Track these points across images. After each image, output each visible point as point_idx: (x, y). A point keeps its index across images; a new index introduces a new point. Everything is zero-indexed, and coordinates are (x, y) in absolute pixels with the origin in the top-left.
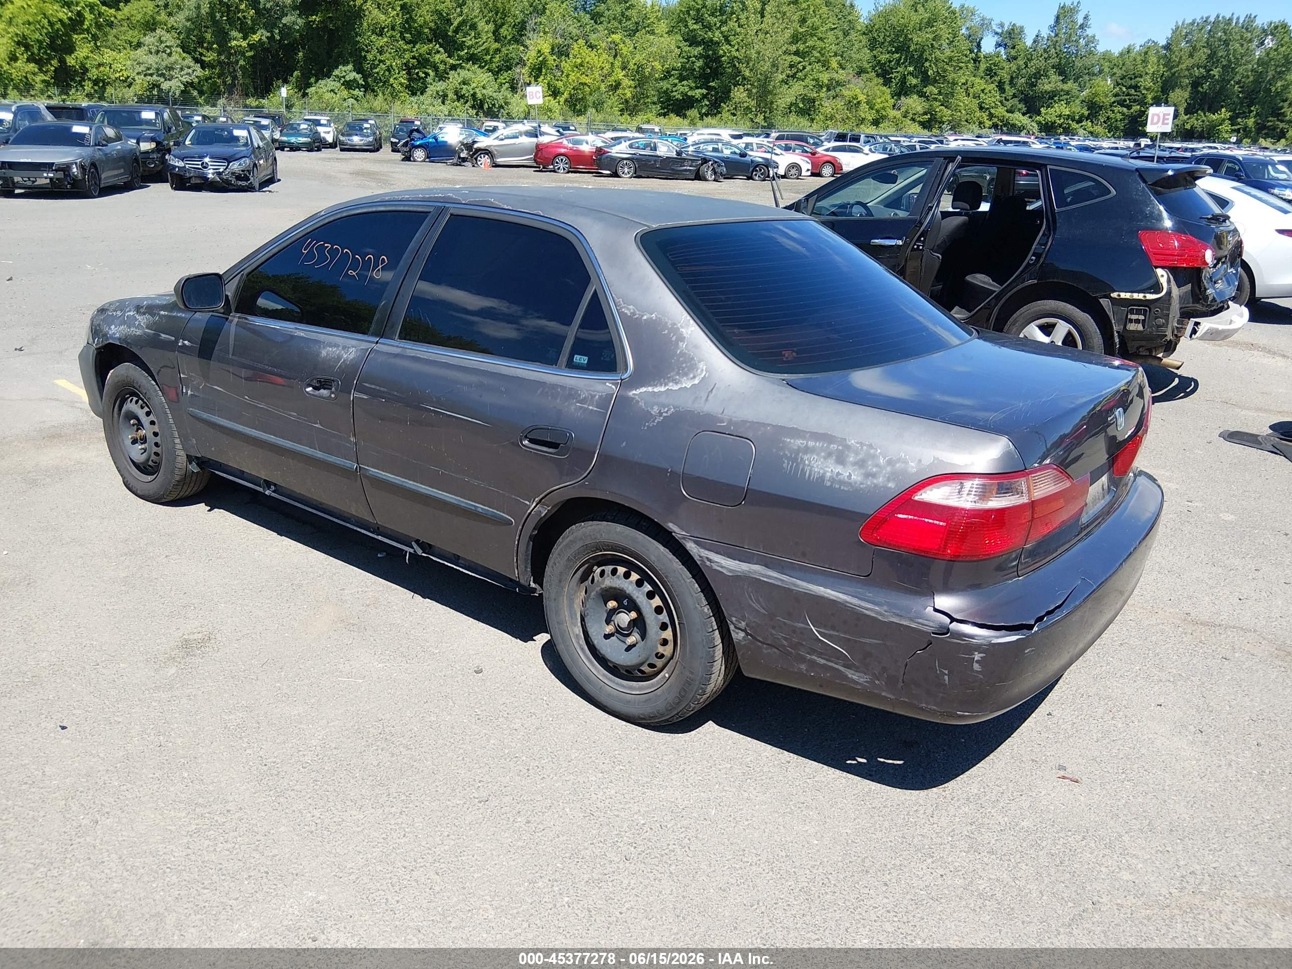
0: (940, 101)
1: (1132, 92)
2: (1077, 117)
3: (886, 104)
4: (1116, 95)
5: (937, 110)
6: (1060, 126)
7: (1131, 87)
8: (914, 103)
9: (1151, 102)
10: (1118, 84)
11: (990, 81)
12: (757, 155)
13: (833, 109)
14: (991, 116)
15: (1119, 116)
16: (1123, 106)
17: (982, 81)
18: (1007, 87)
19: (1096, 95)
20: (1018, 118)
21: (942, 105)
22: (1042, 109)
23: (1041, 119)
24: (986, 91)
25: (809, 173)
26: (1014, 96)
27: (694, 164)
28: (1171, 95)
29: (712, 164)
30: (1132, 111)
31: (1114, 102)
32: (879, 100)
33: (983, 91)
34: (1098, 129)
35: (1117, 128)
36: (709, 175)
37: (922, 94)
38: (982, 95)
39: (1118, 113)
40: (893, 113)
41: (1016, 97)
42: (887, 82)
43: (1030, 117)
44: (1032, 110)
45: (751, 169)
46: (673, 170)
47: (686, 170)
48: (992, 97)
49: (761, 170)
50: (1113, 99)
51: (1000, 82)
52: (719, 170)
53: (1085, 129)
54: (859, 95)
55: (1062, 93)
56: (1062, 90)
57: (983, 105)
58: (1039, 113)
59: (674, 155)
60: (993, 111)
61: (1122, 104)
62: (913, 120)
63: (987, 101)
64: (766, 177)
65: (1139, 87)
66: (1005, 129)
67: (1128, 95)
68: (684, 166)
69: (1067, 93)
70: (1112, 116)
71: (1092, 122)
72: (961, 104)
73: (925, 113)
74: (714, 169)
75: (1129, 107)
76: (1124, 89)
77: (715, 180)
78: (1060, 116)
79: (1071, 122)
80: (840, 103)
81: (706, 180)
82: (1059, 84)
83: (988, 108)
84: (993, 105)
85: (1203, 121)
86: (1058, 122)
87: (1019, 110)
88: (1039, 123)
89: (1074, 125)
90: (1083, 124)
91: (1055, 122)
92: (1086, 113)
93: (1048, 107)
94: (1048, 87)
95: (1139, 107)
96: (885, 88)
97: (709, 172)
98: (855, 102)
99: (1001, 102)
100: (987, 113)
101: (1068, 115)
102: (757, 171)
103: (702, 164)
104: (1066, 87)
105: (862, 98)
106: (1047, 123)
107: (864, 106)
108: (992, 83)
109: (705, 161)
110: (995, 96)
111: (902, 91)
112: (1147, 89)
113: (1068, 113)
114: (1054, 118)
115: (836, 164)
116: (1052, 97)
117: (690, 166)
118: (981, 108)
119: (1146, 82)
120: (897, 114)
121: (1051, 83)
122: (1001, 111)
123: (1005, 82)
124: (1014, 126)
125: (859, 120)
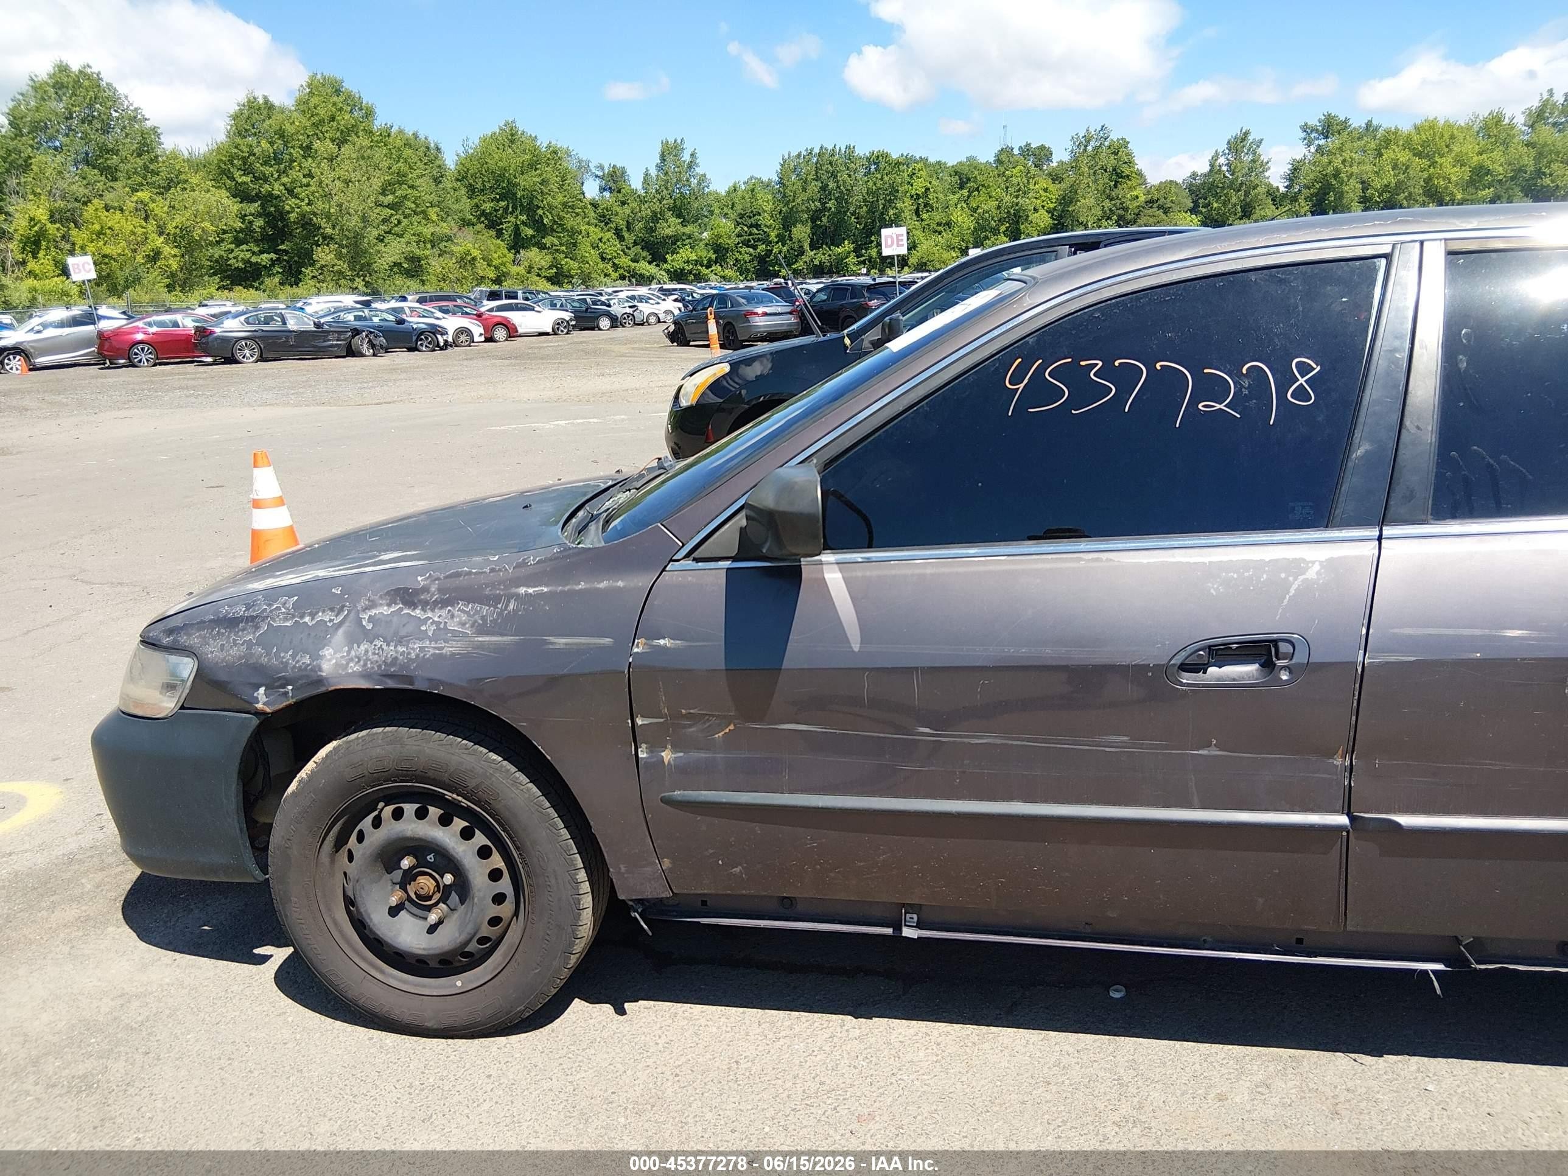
0: (563, 252)
1: (755, 231)
2: (705, 262)
3: (505, 260)
4: (739, 236)
5: (563, 263)
6: (690, 272)
7: (751, 226)
8: (533, 255)
9: (776, 240)
10: (738, 224)
11: (605, 229)
12: (416, 322)
13: (443, 268)
14: (616, 267)
15: (747, 258)
16: (748, 246)
17: (597, 230)
18: (626, 235)
19: (719, 236)
20: (646, 268)
21: (566, 257)
22: (667, 256)
23: (669, 267)
24: (603, 240)
25: (483, 339)
26: (635, 243)
27: (342, 337)
28: (794, 230)
29: (367, 336)
30: (758, 250)
31: (738, 243)
32: (495, 256)
33: (600, 240)
34: (729, 272)
35: (748, 270)
36: (365, 349)
37: (542, 247)
38: (600, 244)
39: (746, 254)
40: (514, 269)
41: (637, 244)
42: (499, 234)
43: (657, 265)
44: (657, 258)
45: (414, 338)
46: (314, 346)
47: (332, 346)
48: (612, 247)
49: (427, 338)
50: (737, 240)
51: (616, 229)
52: (376, 342)
53: (716, 274)
54: (472, 251)
55: (684, 238)
56: (684, 234)
57: (604, 255)
58: (665, 261)
59: (312, 328)
60: (616, 261)
61: (746, 244)
62: (539, 275)
63: (608, 251)
64: (437, 347)
65: (760, 226)
66: (634, 280)
67: (751, 234)
68: (329, 340)
69: (690, 237)
70: (740, 257)
71: (722, 266)
72: (587, 255)
73: (550, 267)
74: (370, 342)
75: (755, 247)
76: (746, 229)
77: (374, 355)
78: (688, 262)
79: (700, 268)
80: (452, 262)
81: (362, 355)
82: (679, 227)
83: (610, 259)
84: (615, 254)
85: (830, 255)
86: (686, 267)
87: (644, 258)
88: (668, 271)
89: (704, 271)
90: (713, 268)
91: (684, 269)
92: (714, 257)
93: (673, 253)
94: (669, 232)
95: (764, 246)
96: (499, 241)
97: (365, 346)
98: (469, 258)
99: (623, 251)
100: (611, 264)
101: (696, 261)
102: (422, 339)
103: (353, 337)
104: (687, 230)
105: (476, 253)
106: (676, 271)
107: (481, 265)
108: (609, 230)
109: (356, 332)
110: (615, 246)
111: (518, 244)
112: (768, 227)
113: (695, 258)
114: (682, 265)
115: (509, 325)
116: (674, 243)
117: (337, 340)
118: (603, 259)
119: (766, 220)
120: (521, 270)
121: (670, 227)
122: (624, 261)
123: (621, 229)
124: (642, 276)
125: (477, 279)
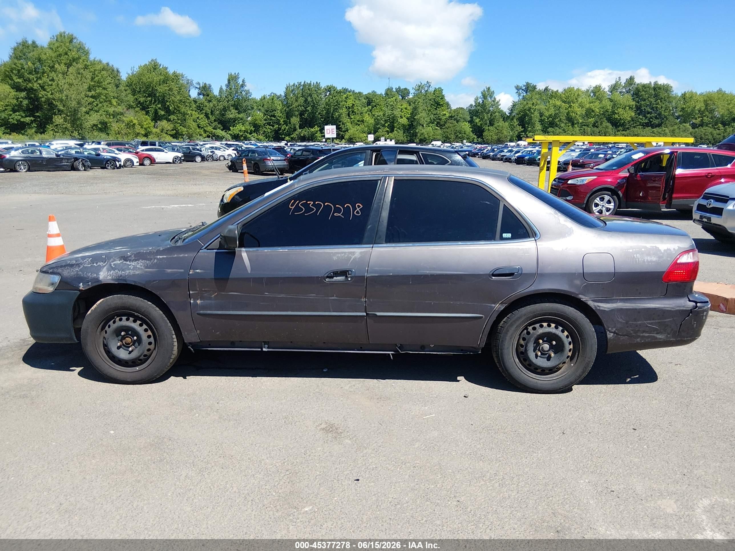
0: (179, 123)
1: (273, 118)
2: (249, 131)
3: (150, 125)
4: (265, 120)
5: (179, 128)
6: (242, 136)
7: (271, 116)
8: (164, 124)
9: (283, 123)
10: (265, 115)
11: (201, 113)
12: (106, 155)
13: (119, 128)
14: (205, 131)
15: (269, 131)
16: (270, 125)
17: (196, 113)
18: (210, 116)
19: (256, 120)
20: (220, 132)
21: (181, 126)
22: (231, 128)
23: (232, 133)
24: (199, 118)
25: (138, 164)
26: (215, 121)
27: (69, 161)
28: (291, 119)
29: (81, 161)
30: (275, 128)
31: (265, 124)
32: (145, 123)
33: (198, 118)
34: (261, 137)
35: (269, 136)
36: (80, 167)
37: (169, 120)
38: (198, 120)
39: (268, 129)
40: (154, 130)
41: (216, 121)
42: (147, 113)
43: (226, 132)
44: (226, 128)
45: (104, 163)
46: (55, 165)
47: (64, 165)
48: (204, 122)
49: (111, 163)
50: (265, 122)
51: (206, 113)
52: (86, 164)
53: (254, 137)
54: (133, 120)
55: (239, 119)
56: (239, 118)
57: (200, 125)
58: (230, 130)
59: (54, 156)
60: (205, 129)
61: (269, 124)
62: (166, 133)
63: (201, 124)
64: (115, 167)
65: (276, 116)
66: (214, 138)
67: (271, 120)
68: (63, 163)
69: (241, 119)
70: (266, 130)
71: (257, 134)
72: (191, 125)
73: (172, 130)
74: (83, 164)
75: (273, 126)
76: (269, 117)
77: (85, 170)
78: (241, 131)
79: (246, 134)
80: (123, 125)
81: (79, 170)
82: (237, 114)
84: (205, 125)
85: (308, 132)
87: (219, 128)
88: (231, 135)
89: (249, 136)
90: (253, 134)
91: (239, 134)
92: (253, 129)
93: (233, 126)
94: (231, 116)
95: (277, 126)
96: (147, 116)
97: (80, 166)
98: (132, 124)
99: (209, 124)
100: (203, 130)
103: (75, 161)
104: (240, 116)
105: (135, 121)
106: (235, 135)
107: (138, 127)
108: (202, 114)
109: (76, 159)
110: (205, 121)
111: (156, 118)
112: (280, 117)
113: (244, 129)
114: (238, 132)
115: (152, 159)
116: (234, 121)
117: (67, 163)
118: (199, 127)
119: (278, 114)
120: (158, 130)
121: (232, 114)
122: (209, 129)
123: (208, 114)
124: (218, 136)
125: (135, 134)
